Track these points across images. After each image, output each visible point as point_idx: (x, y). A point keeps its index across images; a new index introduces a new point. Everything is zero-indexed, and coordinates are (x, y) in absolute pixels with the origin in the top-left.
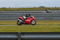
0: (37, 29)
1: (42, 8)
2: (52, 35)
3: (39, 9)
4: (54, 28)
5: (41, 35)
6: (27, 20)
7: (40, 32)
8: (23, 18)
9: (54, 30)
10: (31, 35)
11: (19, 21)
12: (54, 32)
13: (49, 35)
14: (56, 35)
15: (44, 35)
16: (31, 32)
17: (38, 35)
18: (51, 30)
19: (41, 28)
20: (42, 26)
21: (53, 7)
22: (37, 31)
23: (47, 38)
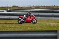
0: (10, 28)
1: (15, 7)
2: (25, 33)
3: (12, 8)
4: (27, 27)
5: (14, 33)
6: (28, 19)
7: (13, 30)
8: (24, 17)
9: (27, 29)
10: (4, 33)
11: (20, 20)
12: (26, 30)
13: (21, 33)
14: (28, 33)
15: (17, 33)
16: (4, 30)
17: (10, 33)
18: (24, 29)
19: (14, 27)
20: (15, 25)
21: (26, 6)
22: (10, 30)
23: (19, 36)
